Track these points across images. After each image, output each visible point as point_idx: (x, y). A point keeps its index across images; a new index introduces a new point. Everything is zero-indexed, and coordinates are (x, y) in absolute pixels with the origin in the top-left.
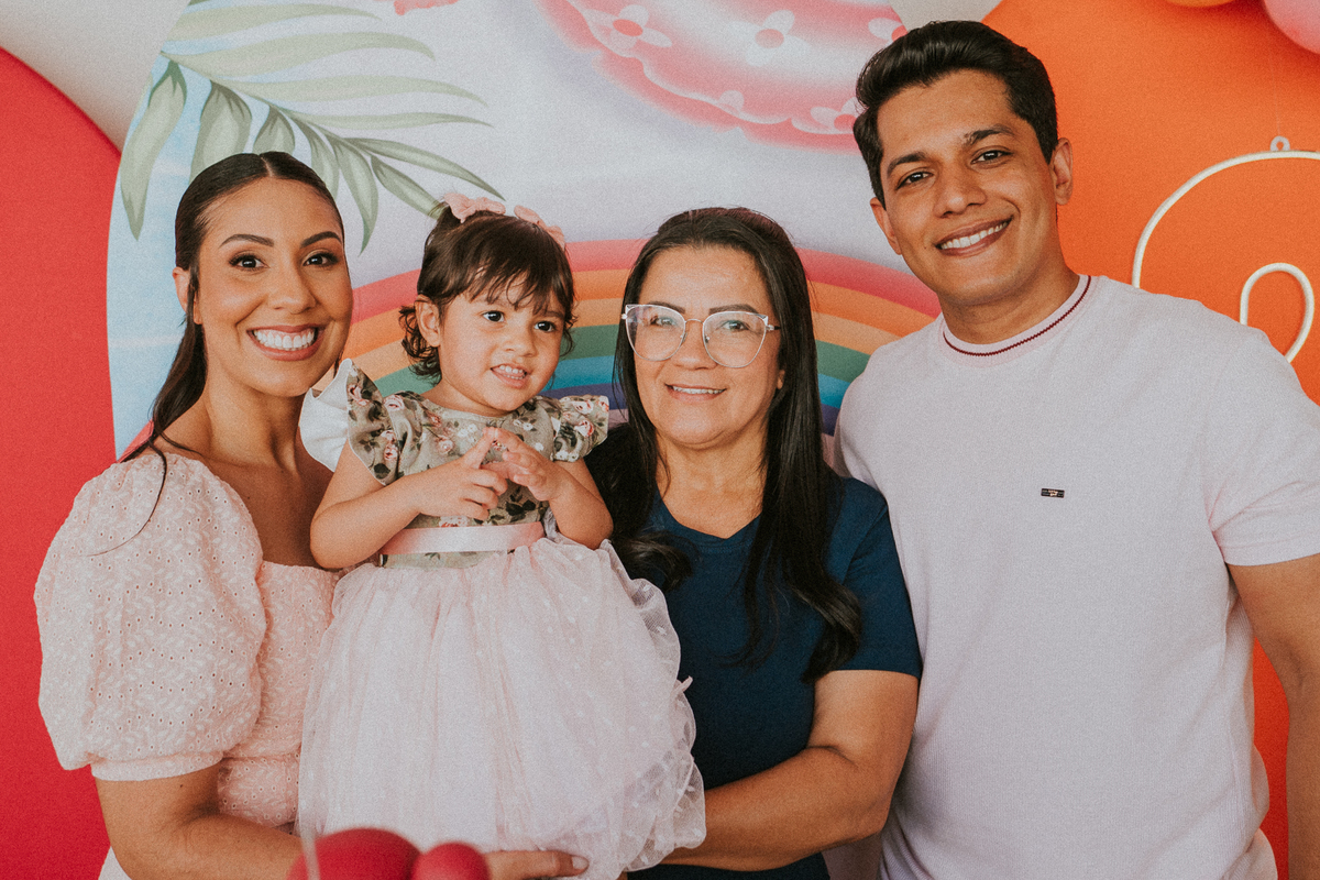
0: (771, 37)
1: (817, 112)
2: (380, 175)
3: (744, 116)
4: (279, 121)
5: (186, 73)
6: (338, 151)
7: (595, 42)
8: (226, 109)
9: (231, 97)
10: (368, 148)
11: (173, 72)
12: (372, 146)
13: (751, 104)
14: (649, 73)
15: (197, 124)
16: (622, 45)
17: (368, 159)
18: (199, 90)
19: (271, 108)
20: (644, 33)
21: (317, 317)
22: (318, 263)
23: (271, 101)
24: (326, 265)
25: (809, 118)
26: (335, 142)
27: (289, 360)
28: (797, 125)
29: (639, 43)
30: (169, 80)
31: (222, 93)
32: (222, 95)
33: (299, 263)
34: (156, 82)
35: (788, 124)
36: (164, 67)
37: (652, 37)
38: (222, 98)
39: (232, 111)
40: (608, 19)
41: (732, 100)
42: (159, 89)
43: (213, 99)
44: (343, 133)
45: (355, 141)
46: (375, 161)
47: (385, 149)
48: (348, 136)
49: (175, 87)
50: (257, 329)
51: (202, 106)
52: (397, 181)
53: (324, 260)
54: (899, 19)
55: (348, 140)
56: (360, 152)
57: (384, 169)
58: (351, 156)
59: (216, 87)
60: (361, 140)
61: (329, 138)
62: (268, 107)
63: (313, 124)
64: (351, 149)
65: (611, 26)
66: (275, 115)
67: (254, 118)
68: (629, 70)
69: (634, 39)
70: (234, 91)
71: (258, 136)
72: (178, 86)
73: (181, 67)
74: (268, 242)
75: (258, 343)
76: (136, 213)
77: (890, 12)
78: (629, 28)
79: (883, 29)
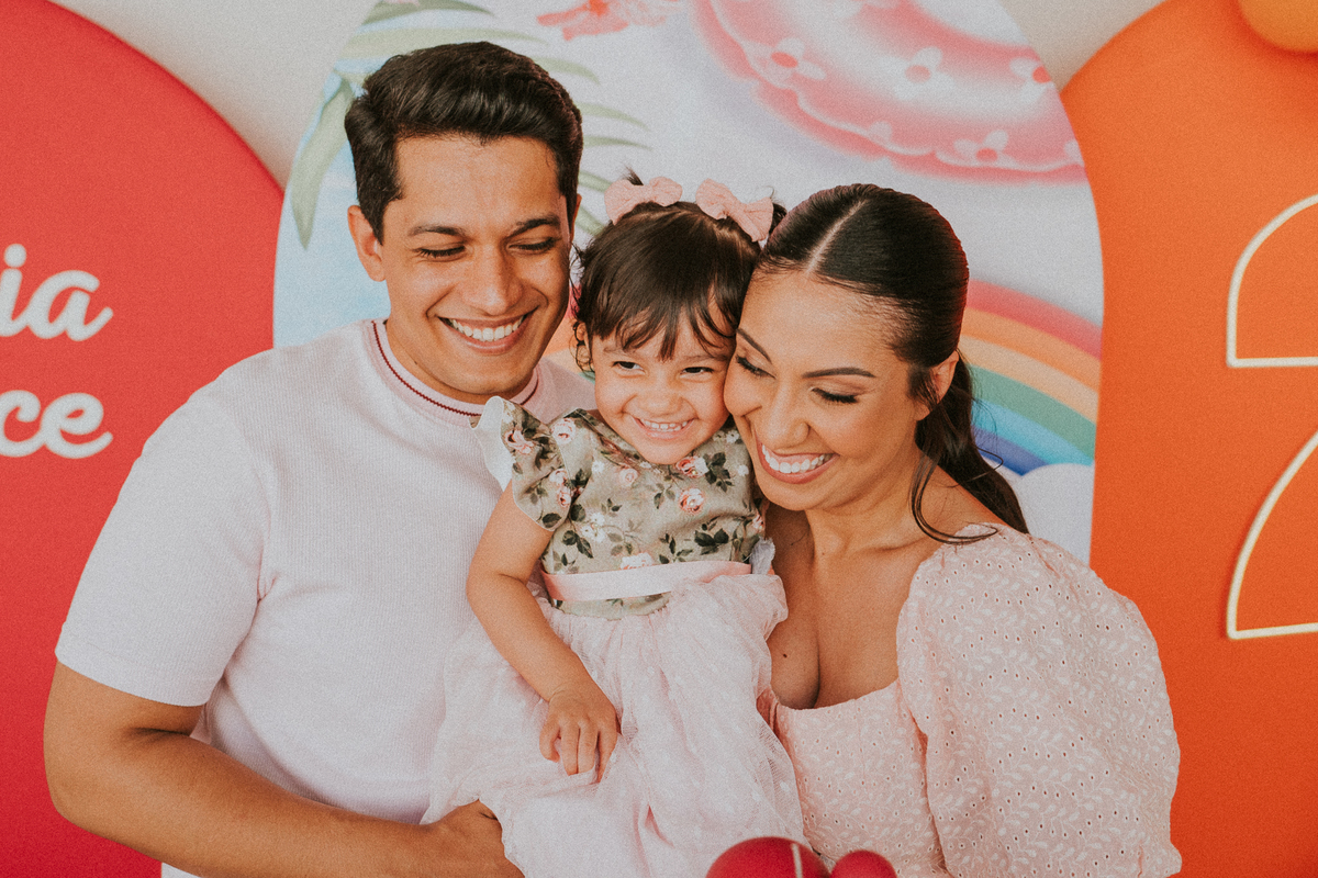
0: (920, 73)
1: (961, 145)
3: (892, 147)
7: (753, 73)
11: (345, 89)
13: (900, 136)
14: (803, 104)
16: (778, 77)
20: (799, 66)
25: (952, 151)
28: (942, 157)
29: (794, 75)
30: (341, 97)
34: (328, 98)
35: (932, 155)
36: (335, 84)
37: (807, 69)
40: (766, 51)
41: (880, 131)
42: (332, 105)
54: (1037, 58)
65: (769, 58)
68: (784, 100)
69: (788, 72)
73: (352, 85)
76: (306, 224)
77: (1030, 53)
78: (785, 60)
79: (1024, 68)
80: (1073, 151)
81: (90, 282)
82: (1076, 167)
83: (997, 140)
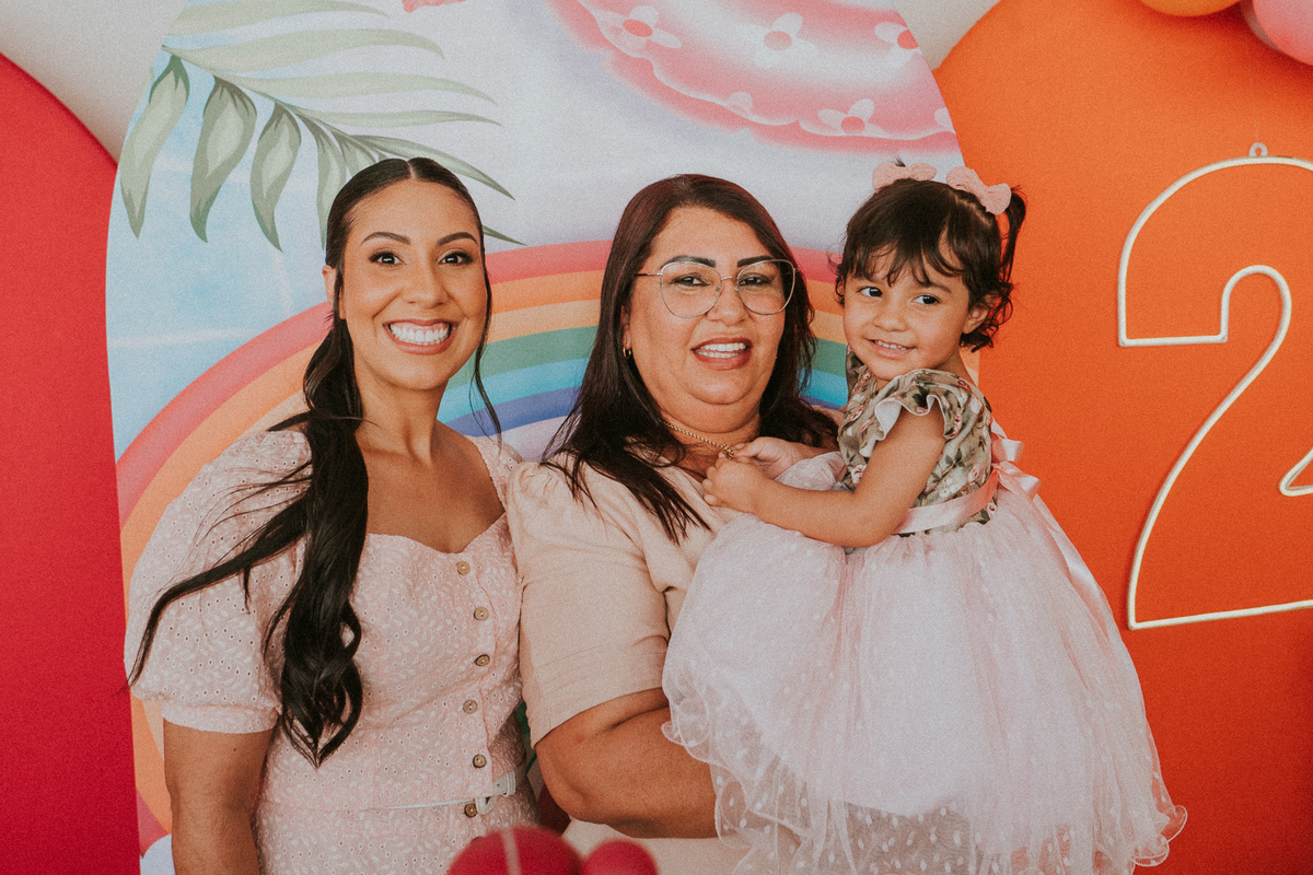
0: (780, 39)
1: (827, 115)
3: (755, 118)
4: (285, 117)
5: (189, 68)
6: (345, 149)
7: (606, 42)
8: (230, 105)
9: (236, 92)
10: (375, 146)
11: (176, 66)
12: (378, 143)
13: (760, 106)
14: (658, 73)
15: (201, 120)
16: (632, 45)
18: (202, 85)
19: (276, 104)
20: (654, 33)
21: (450, 313)
22: (455, 261)
23: (276, 97)
24: (461, 264)
25: (817, 122)
26: (341, 138)
27: (422, 354)
28: (805, 126)
29: (649, 44)
30: (172, 74)
31: (226, 88)
32: (225, 91)
33: (434, 260)
34: (157, 76)
35: (796, 126)
36: (166, 62)
37: (661, 37)
38: (225, 93)
39: (236, 105)
40: (616, 19)
41: (741, 101)
42: (162, 82)
43: (218, 93)
44: (350, 131)
45: (361, 138)
47: (391, 147)
48: (355, 134)
49: (177, 82)
50: (393, 323)
51: (206, 101)
53: (460, 260)
54: (904, 24)
55: (356, 137)
56: (368, 149)
58: (358, 154)
59: (220, 83)
60: (369, 137)
61: (334, 134)
62: (273, 104)
63: (317, 120)
64: (357, 146)
65: (621, 27)
66: (280, 111)
67: (259, 115)
68: (639, 70)
69: (644, 40)
70: (244, 90)
71: (263, 133)
72: (181, 82)
73: (183, 61)
74: (404, 240)
75: (393, 338)
76: (137, 210)
77: (895, 18)
78: (639, 28)
79: (889, 33)
80: (943, 120)
82: (946, 134)
83: (864, 109)
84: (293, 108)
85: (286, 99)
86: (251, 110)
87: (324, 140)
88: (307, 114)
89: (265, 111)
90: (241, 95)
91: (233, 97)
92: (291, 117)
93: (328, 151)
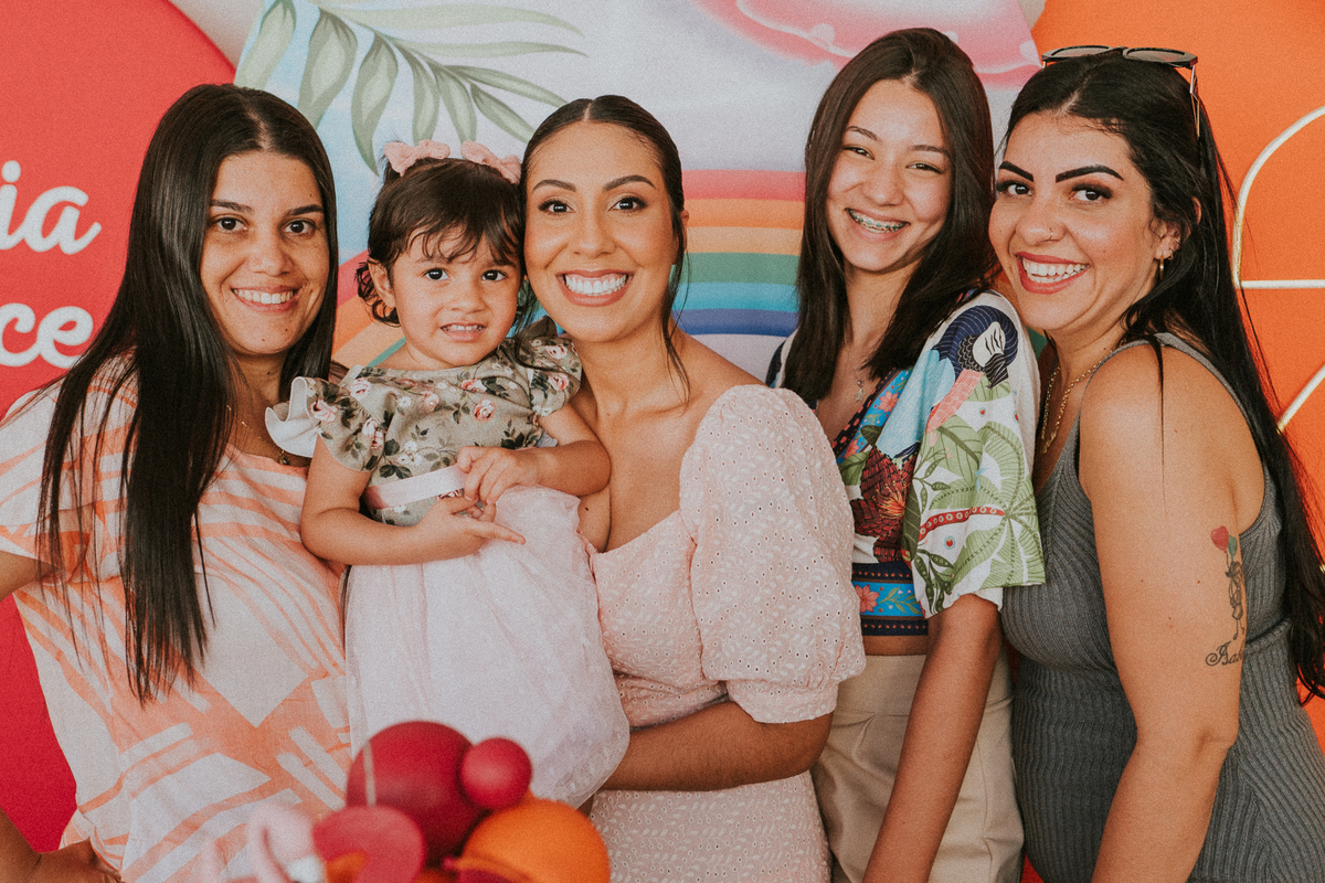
2: (480, 103)
4: (383, 46)
6: (441, 77)
8: (333, 35)
9: (338, 24)
10: (469, 76)
12: (472, 74)
13: (838, 41)
14: (743, 7)
15: (306, 50)
17: (468, 87)
18: (308, 16)
19: (375, 35)
23: (375, 28)
24: (637, 209)
26: (436, 69)
30: (280, 7)
31: (331, 21)
32: (328, 22)
34: (268, 8)
38: (330, 24)
39: (339, 37)
41: (822, 34)
42: (271, 15)
43: (322, 25)
44: (445, 60)
45: (453, 68)
46: (475, 89)
47: (485, 77)
48: (450, 64)
49: (285, 14)
51: (311, 32)
52: (496, 110)
53: (635, 205)
55: (447, 67)
56: (461, 79)
57: (483, 97)
58: (452, 84)
59: (323, 13)
60: (464, 68)
61: (430, 65)
62: (372, 35)
63: (417, 52)
64: (454, 78)
66: (379, 42)
67: (360, 45)
70: (343, 19)
71: (365, 60)
72: (289, 14)
80: (1029, 51)
81: (80, 197)
84: (390, 38)
85: (385, 31)
86: (352, 40)
87: (420, 70)
88: (405, 45)
89: (365, 41)
90: (344, 27)
91: (336, 29)
92: (387, 46)
93: (424, 80)
